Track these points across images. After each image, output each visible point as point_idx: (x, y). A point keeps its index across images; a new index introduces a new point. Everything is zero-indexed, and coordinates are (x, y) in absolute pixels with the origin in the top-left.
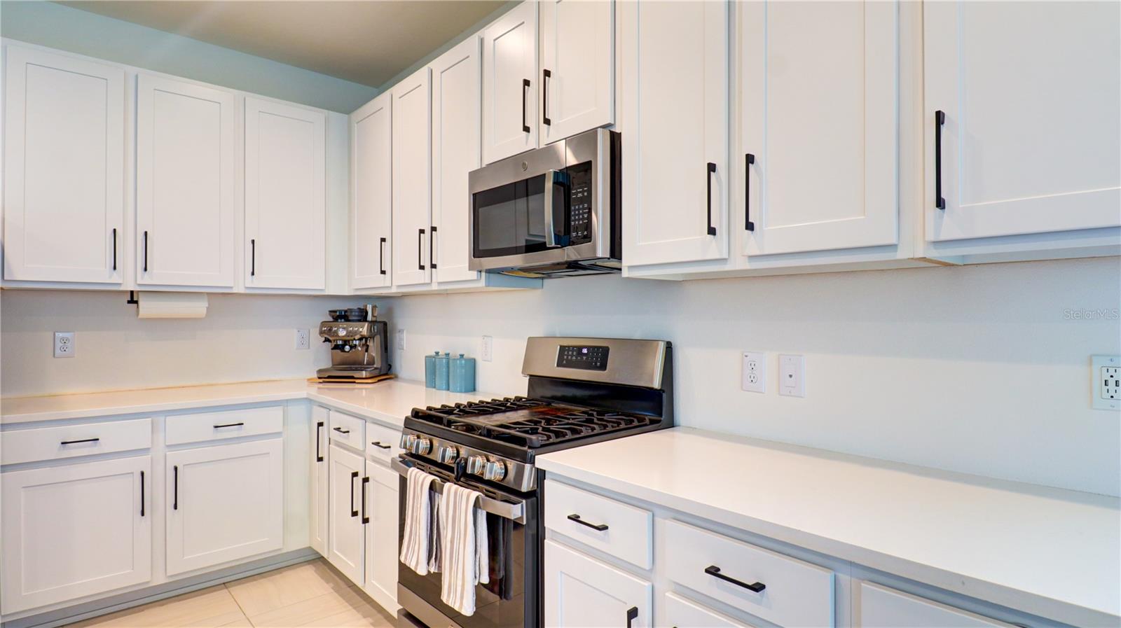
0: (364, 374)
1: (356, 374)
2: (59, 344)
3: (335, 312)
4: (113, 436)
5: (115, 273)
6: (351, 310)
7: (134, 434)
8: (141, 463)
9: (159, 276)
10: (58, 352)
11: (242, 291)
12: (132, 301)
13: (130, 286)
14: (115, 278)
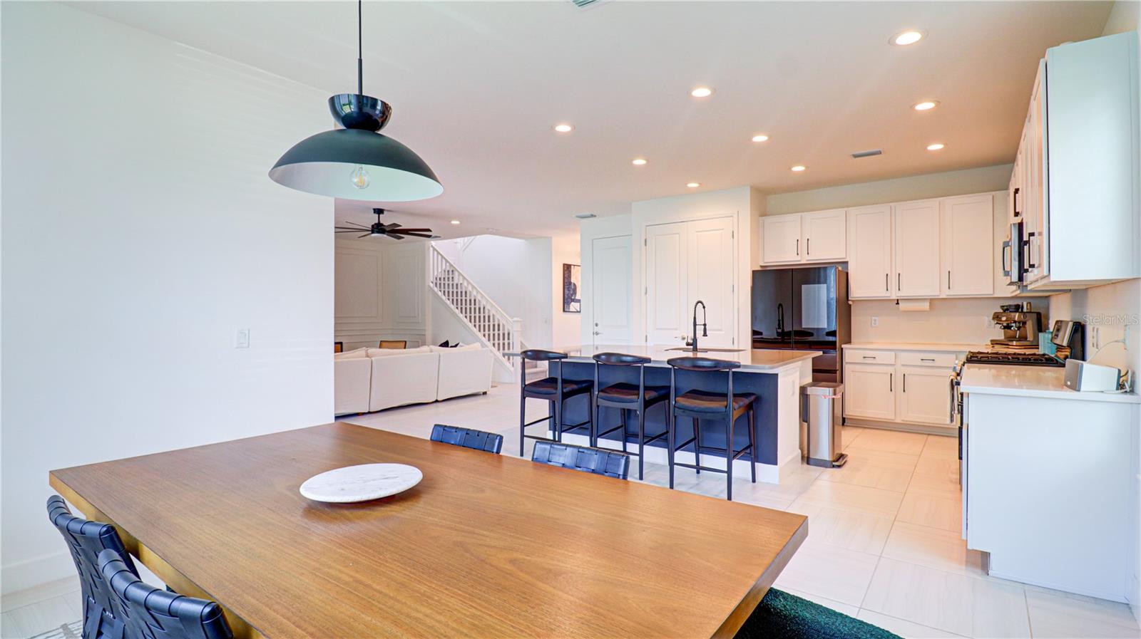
0: (1014, 343)
1: (1010, 343)
2: (873, 322)
3: (1003, 306)
4: (882, 357)
5: (888, 292)
6: (1010, 306)
7: (888, 357)
8: (891, 370)
9: (905, 292)
10: (873, 325)
11: (945, 297)
12: (898, 303)
13: (894, 297)
14: (888, 294)
